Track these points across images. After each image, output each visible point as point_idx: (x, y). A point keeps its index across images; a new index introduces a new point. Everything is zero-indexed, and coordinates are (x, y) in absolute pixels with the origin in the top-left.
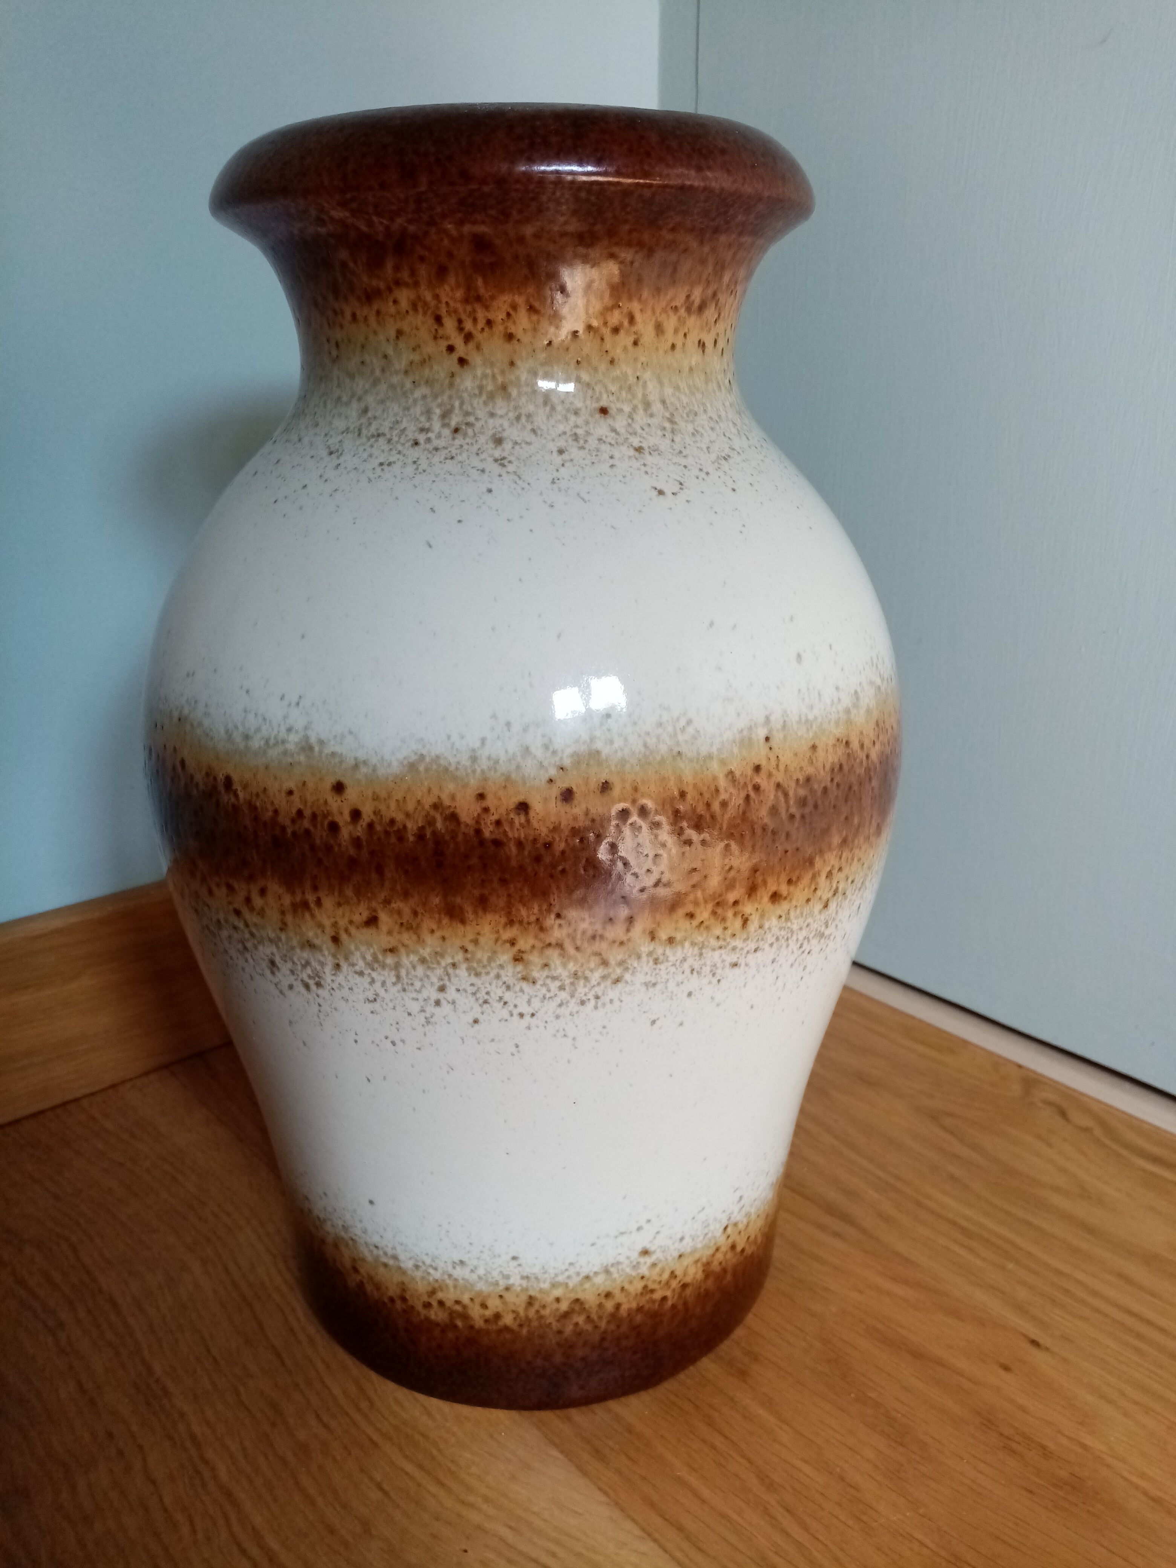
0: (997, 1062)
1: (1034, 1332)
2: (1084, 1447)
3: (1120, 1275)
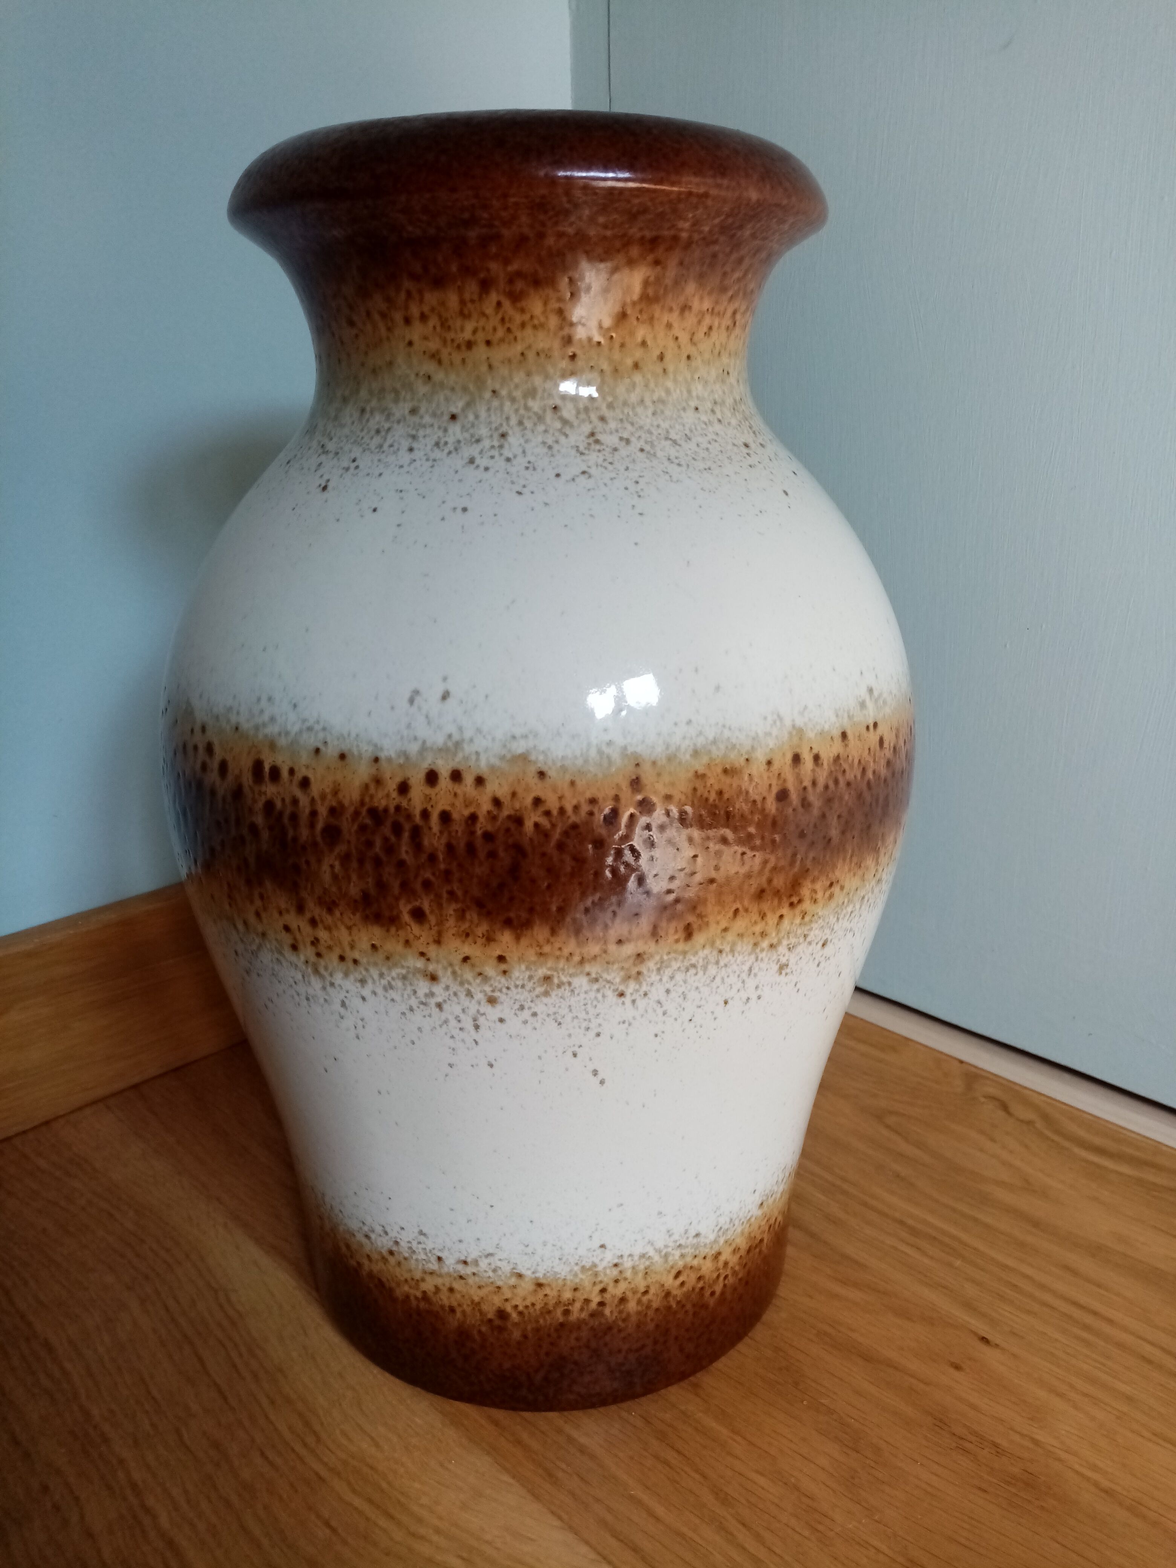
0: (939, 1059)
1: (984, 1329)
2: (1036, 1442)
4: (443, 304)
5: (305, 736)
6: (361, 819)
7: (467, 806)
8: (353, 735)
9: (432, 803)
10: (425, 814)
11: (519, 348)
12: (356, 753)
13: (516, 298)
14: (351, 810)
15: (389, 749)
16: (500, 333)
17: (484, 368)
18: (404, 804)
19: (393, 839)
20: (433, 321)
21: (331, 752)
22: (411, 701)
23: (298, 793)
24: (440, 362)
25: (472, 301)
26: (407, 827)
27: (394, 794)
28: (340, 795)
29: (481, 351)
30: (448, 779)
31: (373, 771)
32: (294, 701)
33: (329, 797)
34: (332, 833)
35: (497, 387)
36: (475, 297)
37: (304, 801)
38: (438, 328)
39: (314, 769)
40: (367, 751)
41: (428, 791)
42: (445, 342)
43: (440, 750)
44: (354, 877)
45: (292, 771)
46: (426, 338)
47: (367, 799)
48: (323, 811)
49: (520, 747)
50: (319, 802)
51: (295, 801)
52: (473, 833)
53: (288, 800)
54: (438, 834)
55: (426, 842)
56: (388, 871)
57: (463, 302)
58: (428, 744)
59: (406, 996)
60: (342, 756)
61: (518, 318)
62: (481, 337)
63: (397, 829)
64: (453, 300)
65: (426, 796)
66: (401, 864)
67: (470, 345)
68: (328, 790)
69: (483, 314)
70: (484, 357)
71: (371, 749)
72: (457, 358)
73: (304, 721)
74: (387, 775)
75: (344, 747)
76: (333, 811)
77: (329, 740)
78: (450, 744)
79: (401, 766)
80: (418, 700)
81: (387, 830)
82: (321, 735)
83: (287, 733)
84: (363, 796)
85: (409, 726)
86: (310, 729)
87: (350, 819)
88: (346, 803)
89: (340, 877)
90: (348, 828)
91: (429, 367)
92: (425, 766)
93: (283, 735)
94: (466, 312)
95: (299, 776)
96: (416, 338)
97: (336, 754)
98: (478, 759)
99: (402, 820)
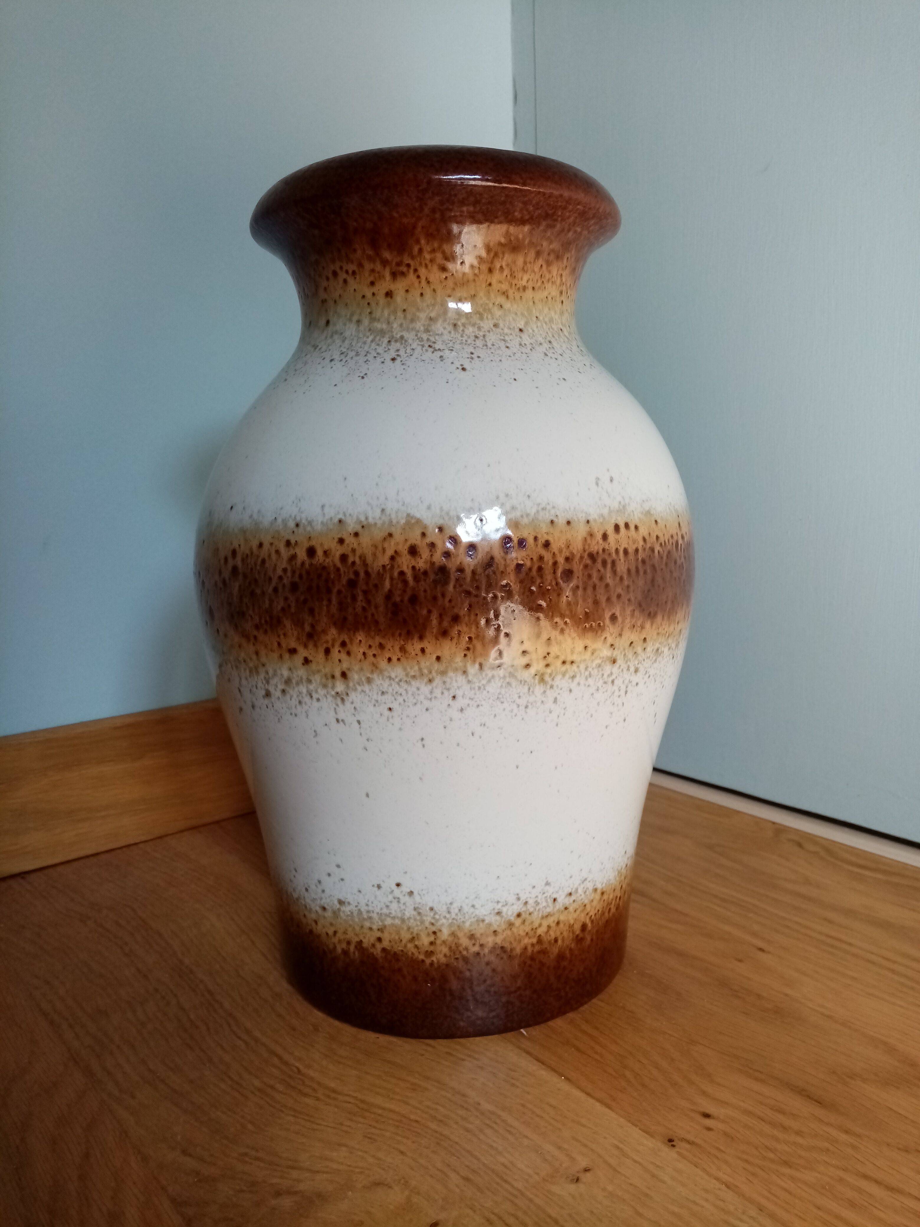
0: (758, 821)
1: (760, 944)
2: (786, 995)
3: (825, 919)
4: (514, 262)
5: (542, 514)
6: (584, 561)
7: (634, 543)
8: (572, 509)
9: (620, 544)
10: (617, 551)
11: (546, 293)
12: (576, 520)
13: (549, 263)
14: (579, 555)
15: (594, 515)
16: (539, 284)
17: (531, 303)
18: (607, 547)
19: (602, 569)
20: (506, 272)
21: (561, 521)
22: (597, 484)
23: (543, 552)
24: (507, 297)
25: (530, 263)
26: (609, 561)
27: (601, 541)
28: (571, 548)
29: (529, 293)
30: (624, 528)
31: (587, 529)
32: (527, 493)
33: (564, 550)
34: (568, 574)
35: (538, 315)
36: (532, 261)
37: (548, 556)
38: (509, 276)
39: (552, 534)
40: (582, 518)
41: (617, 537)
42: (511, 285)
43: (618, 511)
44: (580, 601)
45: (536, 538)
46: (500, 282)
47: (587, 547)
48: (561, 560)
49: (646, 507)
50: (558, 555)
51: (541, 558)
52: (638, 559)
53: (535, 559)
54: (624, 563)
55: (618, 569)
56: (601, 590)
57: (525, 263)
58: (612, 509)
59: (597, 680)
60: (569, 523)
61: (548, 276)
62: (530, 285)
63: (604, 563)
64: (520, 260)
65: (616, 539)
66: (607, 586)
67: (525, 288)
68: (563, 546)
69: (534, 271)
70: (531, 297)
71: (584, 515)
72: (517, 295)
73: (539, 505)
74: (596, 530)
75: (569, 517)
76: (567, 559)
77: (558, 514)
78: (621, 507)
79: (602, 523)
80: (600, 483)
81: (599, 565)
82: (553, 512)
83: (528, 515)
84: (584, 545)
85: (600, 499)
86: (544, 509)
87: (578, 563)
88: (575, 552)
89: (572, 603)
90: (577, 567)
91: (501, 300)
92: (613, 522)
93: (525, 516)
94: (525, 268)
95: (541, 541)
96: (494, 282)
97: (565, 522)
98: (634, 515)
99: (606, 557)
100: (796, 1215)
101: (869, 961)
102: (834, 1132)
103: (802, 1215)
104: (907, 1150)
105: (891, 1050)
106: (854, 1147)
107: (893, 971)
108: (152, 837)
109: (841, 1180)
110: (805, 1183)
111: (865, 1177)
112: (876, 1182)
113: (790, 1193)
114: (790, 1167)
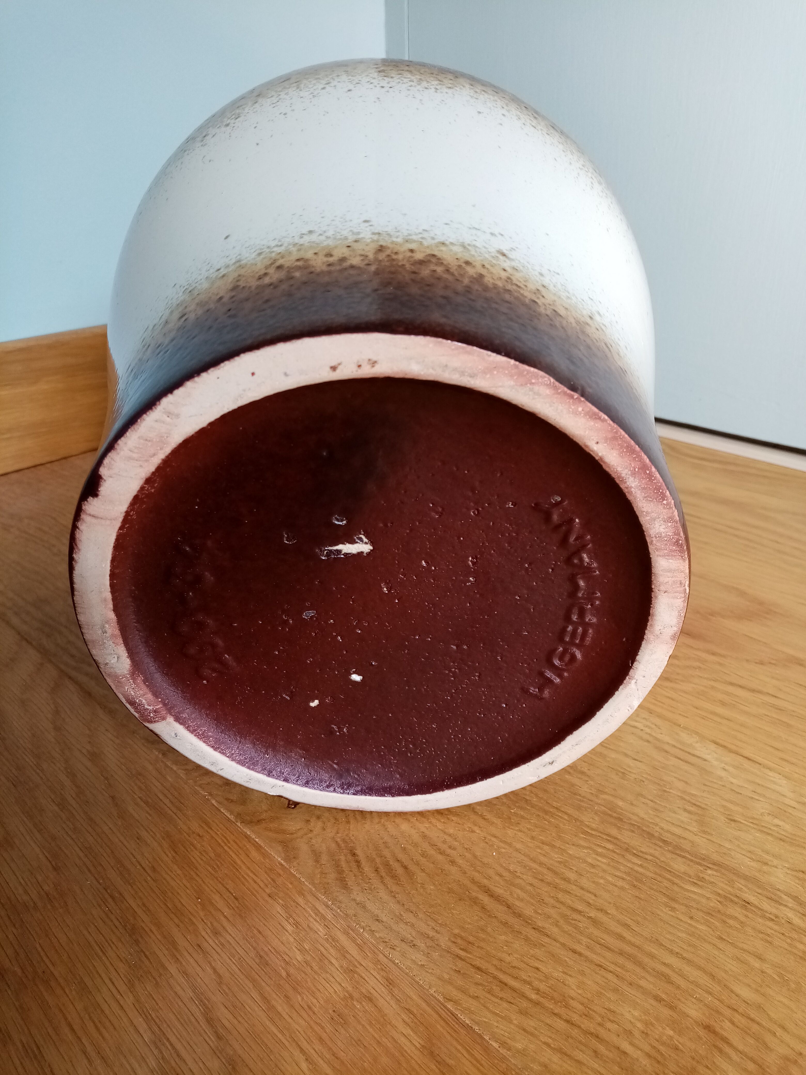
100: (680, 714)
101: (716, 530)
102: (704, 655)
103: (684, 714)
104: (762, 663)
105: (742, 594)
106: (720, 664)
107: (736, 536)
108: (58, 458)
109: (713, 688)
110: (685, 692)
111: (732, 684)
112: (741, 686)
113: (672, 699)
114: (671, 681)
